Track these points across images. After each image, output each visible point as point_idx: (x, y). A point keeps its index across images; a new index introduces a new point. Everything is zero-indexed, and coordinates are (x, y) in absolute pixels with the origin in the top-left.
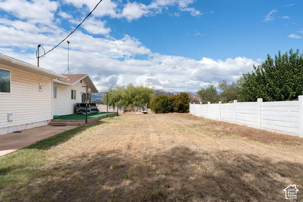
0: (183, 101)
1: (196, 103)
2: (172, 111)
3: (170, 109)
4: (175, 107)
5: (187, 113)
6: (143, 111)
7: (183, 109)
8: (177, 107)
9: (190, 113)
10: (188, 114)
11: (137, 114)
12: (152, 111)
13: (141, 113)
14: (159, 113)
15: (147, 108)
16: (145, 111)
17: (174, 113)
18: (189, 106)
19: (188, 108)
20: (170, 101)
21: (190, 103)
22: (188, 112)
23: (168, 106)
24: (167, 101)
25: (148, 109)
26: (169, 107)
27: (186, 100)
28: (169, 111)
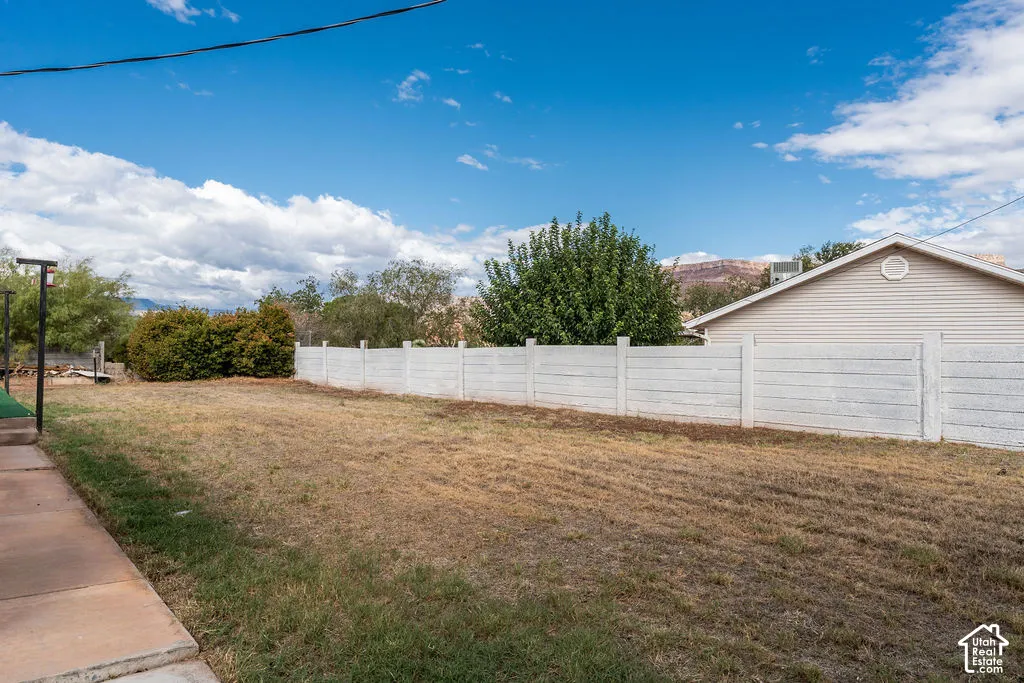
0: (274, 334)
1: (330, 344)
2: (226, 370)
3: (219, 364)
4: (243, 356)
5: (285, 377)
6: (92, 374)
7: (274, 364)
8: (250, 357)
9: (297, 377)
10: (290, 379)
11: (65, 387)
12: (130, 371)
13: (79, 380)
14: (171, 380)
15: (108, 359)
16: (99, 374)
17: (236, 378)
18: (293, 352)
19: (288, 359)
20: (220, 334)
21: (297, 344)
22: (291, 372)
23: (209, 351)
24: (209, 333)
25: (109, 364)
26: (214, 355)
27: (284, 331)
28: (212, 370)
